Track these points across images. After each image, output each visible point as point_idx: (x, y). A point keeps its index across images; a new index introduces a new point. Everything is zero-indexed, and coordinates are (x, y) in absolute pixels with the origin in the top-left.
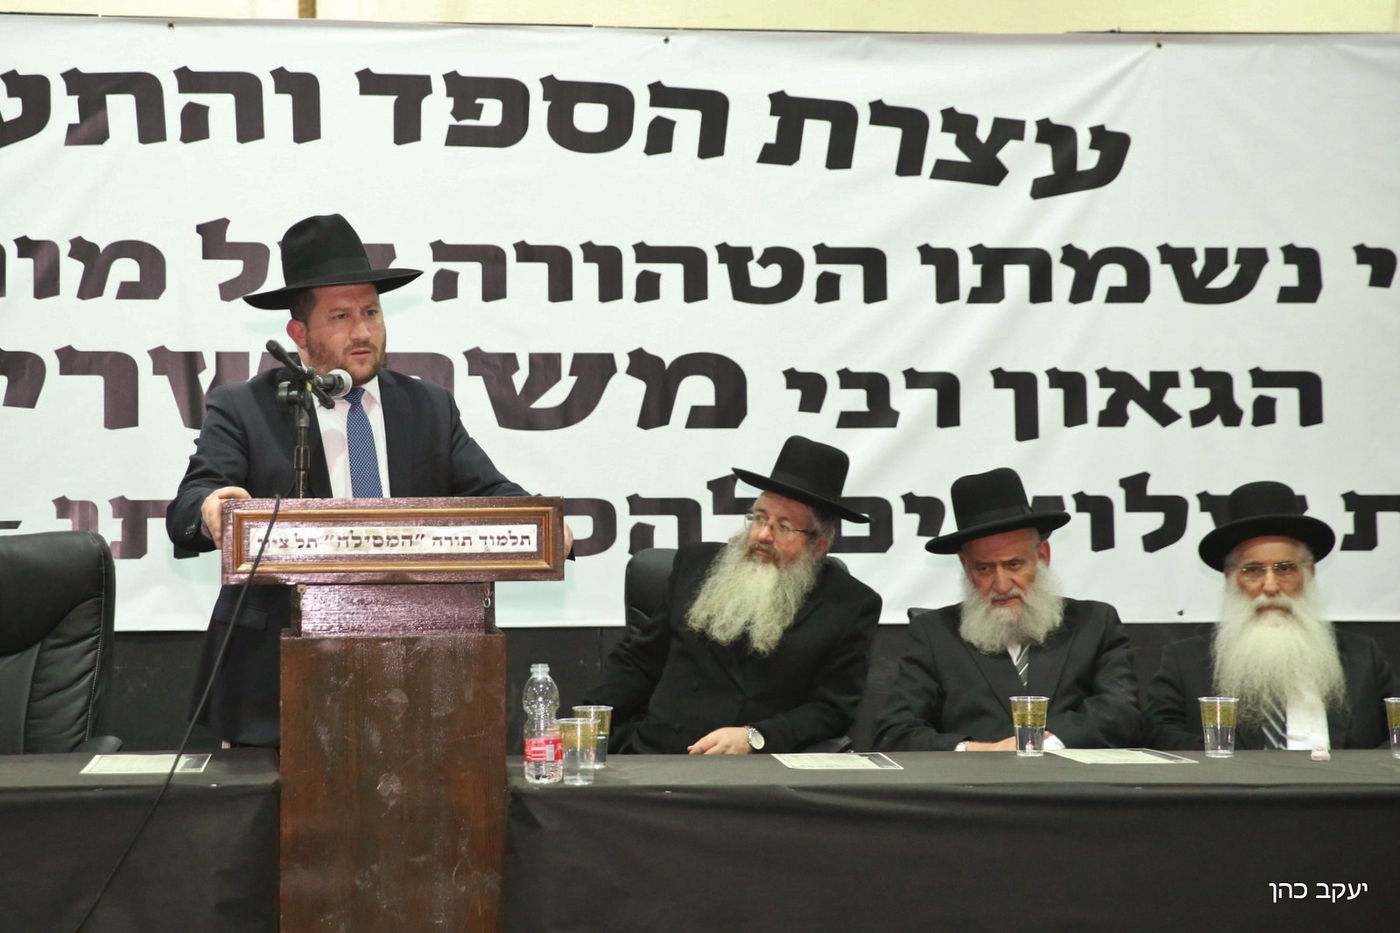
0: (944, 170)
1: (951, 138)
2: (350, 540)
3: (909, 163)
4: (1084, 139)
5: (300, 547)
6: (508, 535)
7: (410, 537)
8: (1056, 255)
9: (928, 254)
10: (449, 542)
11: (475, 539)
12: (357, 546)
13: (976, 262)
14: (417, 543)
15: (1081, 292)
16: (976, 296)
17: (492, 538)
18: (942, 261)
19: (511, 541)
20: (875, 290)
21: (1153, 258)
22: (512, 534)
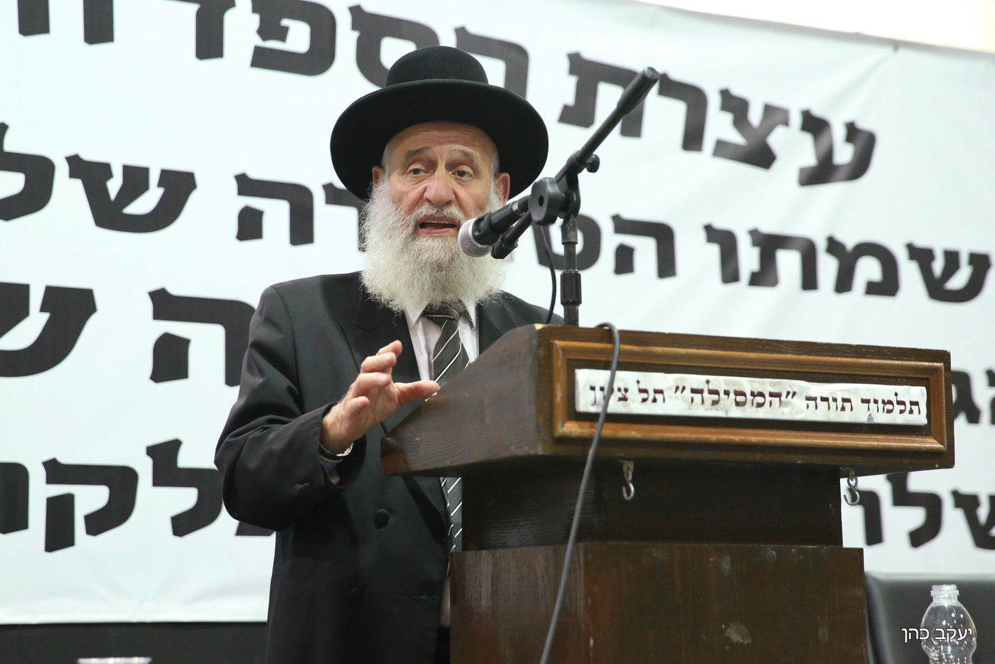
0: (723, 149)
1: (728, 118)
2: (706, 394)
3: (693, 139)
4: (839, 133)
5: (644, 400)
6: (894, 400)
7: (778, 395)
8: (821, 245)
9: (712, 234)
10: (825, 403)
11: (856, 402)
12: (715, 403)
13: (755, 244)
14: (787, 404)
15: (844, 283)
16: (756, 280)
17: (876, 402)
18: (724, 241)
19: (898, 408)
20: (666, 267)
21: (901, 255)
22: (900, 398)
